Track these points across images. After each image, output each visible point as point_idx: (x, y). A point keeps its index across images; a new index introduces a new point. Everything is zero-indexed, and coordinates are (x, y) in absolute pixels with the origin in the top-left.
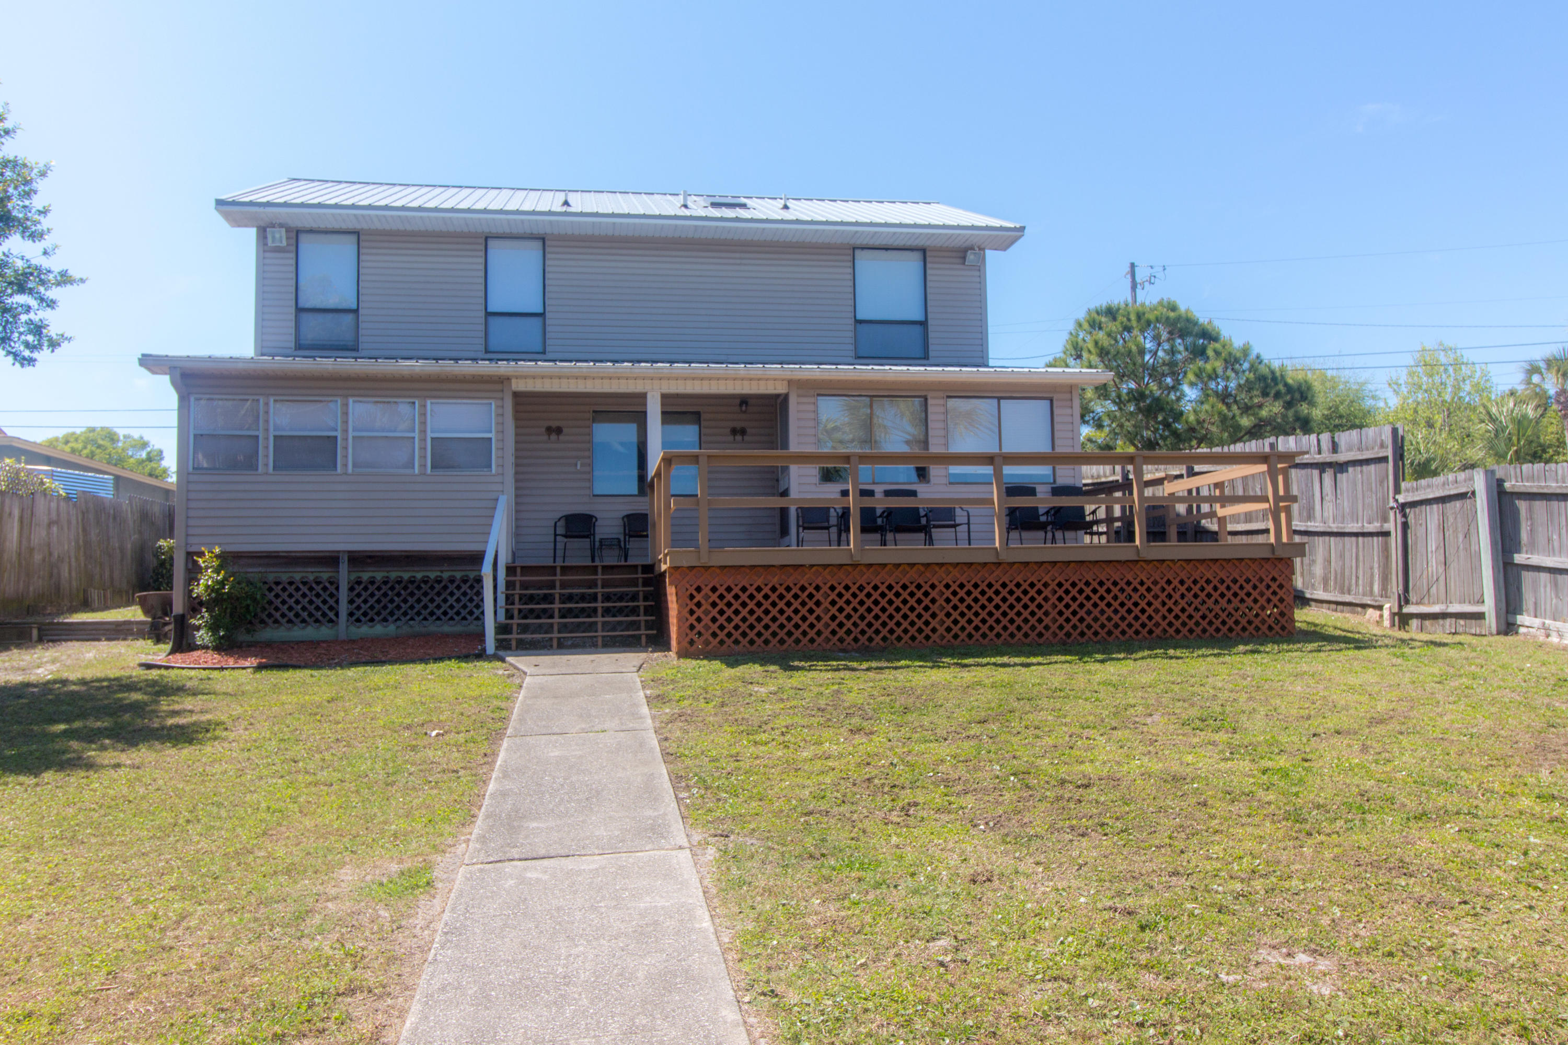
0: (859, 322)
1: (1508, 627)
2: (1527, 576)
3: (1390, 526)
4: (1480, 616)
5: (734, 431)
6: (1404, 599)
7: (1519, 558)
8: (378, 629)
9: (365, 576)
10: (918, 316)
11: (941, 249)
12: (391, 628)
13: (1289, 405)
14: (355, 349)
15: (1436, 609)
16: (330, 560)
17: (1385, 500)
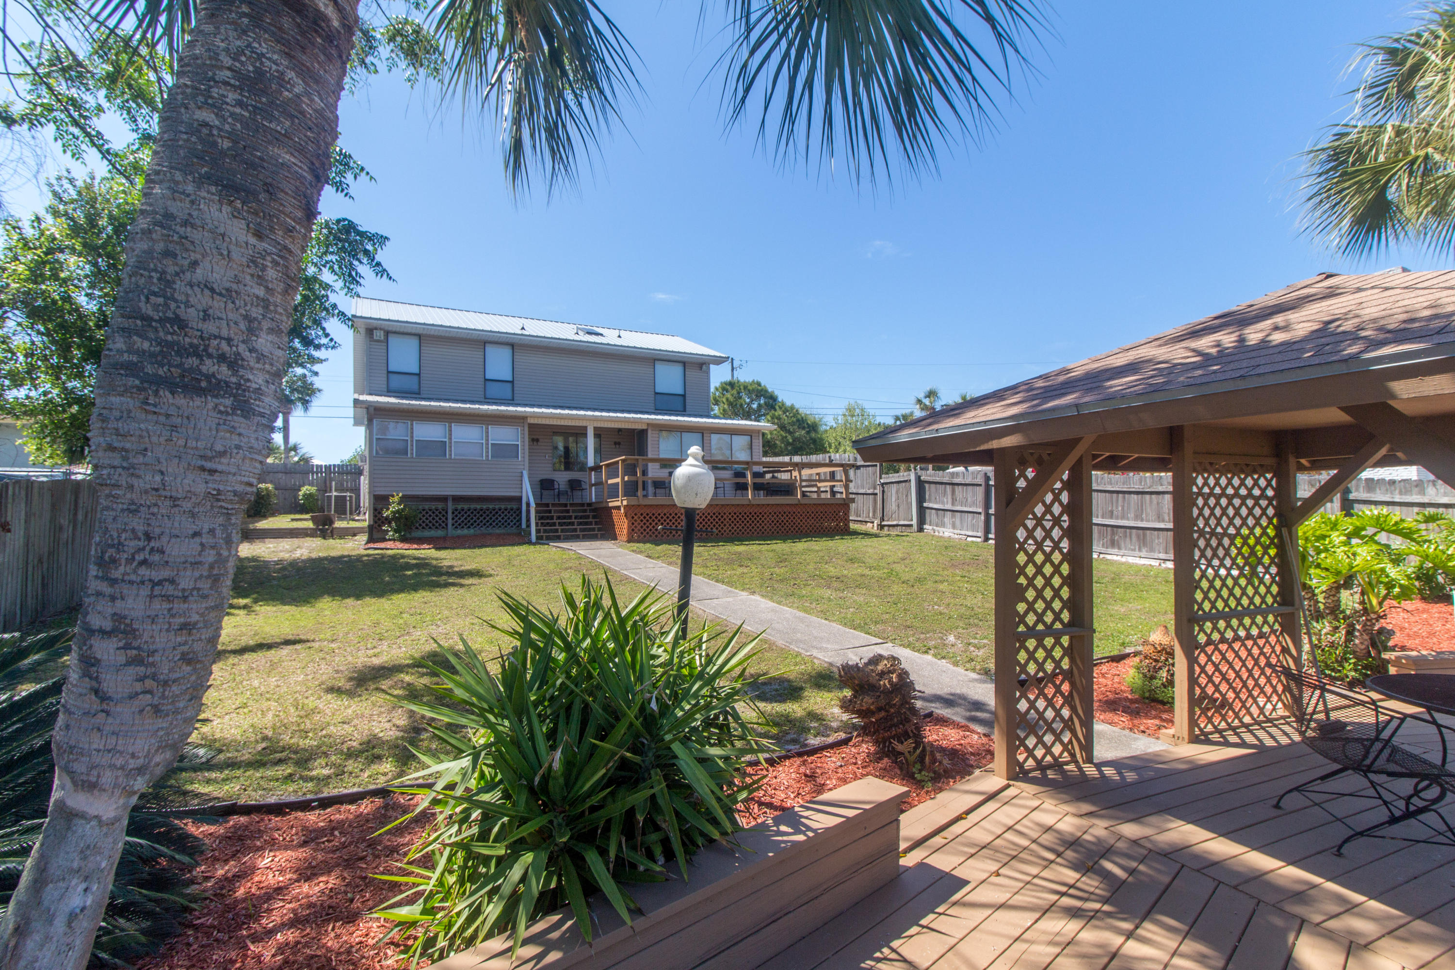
0: (657, 393)
1: (921, 529)
2: (928, 511)
3: (877, 491)
4: (911, 526)
5: (615, 443)
6: (882, 519)
7: (925, 505)
8: (465, 532)
9: (459, 507)
10: (681, 392)
11: (692, 363)
12: (472, 531)
13: (808, 433)
14: (419, 394)
15: (895, 523)
16: (444, 499)
17: (875, 481)
